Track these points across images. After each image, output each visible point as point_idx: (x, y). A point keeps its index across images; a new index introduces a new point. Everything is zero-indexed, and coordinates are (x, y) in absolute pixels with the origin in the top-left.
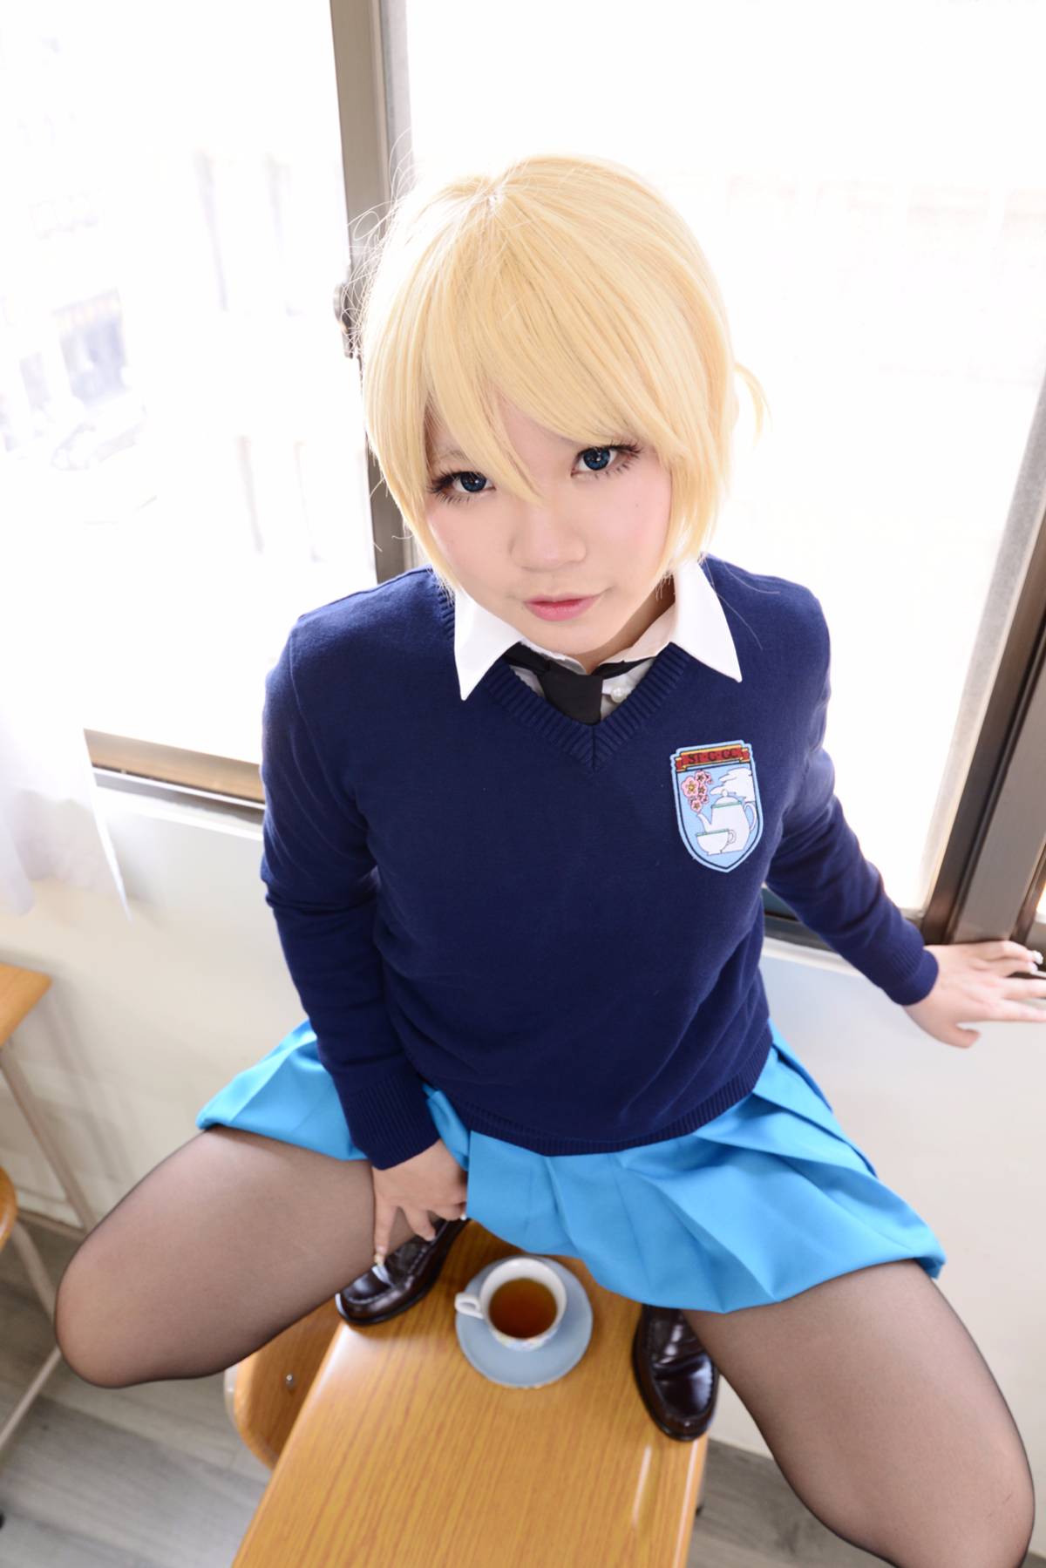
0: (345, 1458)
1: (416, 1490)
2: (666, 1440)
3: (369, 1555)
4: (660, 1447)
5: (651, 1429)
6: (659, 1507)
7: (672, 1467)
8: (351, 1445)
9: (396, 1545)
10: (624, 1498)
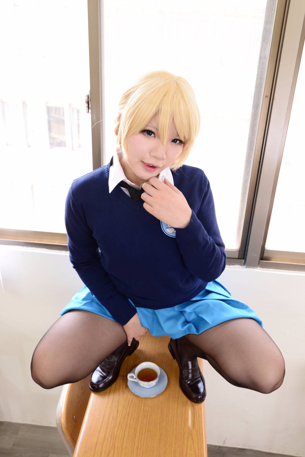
0: (101, 427)
1: (125, 430)
2: (194, 404)
3: (114, 451)
4: (193, 406)
5: (189, 402)
6: (196, 421)
7: (197, 410)
8: (102, 423)
9: (122, 446)
10: (186, 420)
